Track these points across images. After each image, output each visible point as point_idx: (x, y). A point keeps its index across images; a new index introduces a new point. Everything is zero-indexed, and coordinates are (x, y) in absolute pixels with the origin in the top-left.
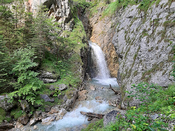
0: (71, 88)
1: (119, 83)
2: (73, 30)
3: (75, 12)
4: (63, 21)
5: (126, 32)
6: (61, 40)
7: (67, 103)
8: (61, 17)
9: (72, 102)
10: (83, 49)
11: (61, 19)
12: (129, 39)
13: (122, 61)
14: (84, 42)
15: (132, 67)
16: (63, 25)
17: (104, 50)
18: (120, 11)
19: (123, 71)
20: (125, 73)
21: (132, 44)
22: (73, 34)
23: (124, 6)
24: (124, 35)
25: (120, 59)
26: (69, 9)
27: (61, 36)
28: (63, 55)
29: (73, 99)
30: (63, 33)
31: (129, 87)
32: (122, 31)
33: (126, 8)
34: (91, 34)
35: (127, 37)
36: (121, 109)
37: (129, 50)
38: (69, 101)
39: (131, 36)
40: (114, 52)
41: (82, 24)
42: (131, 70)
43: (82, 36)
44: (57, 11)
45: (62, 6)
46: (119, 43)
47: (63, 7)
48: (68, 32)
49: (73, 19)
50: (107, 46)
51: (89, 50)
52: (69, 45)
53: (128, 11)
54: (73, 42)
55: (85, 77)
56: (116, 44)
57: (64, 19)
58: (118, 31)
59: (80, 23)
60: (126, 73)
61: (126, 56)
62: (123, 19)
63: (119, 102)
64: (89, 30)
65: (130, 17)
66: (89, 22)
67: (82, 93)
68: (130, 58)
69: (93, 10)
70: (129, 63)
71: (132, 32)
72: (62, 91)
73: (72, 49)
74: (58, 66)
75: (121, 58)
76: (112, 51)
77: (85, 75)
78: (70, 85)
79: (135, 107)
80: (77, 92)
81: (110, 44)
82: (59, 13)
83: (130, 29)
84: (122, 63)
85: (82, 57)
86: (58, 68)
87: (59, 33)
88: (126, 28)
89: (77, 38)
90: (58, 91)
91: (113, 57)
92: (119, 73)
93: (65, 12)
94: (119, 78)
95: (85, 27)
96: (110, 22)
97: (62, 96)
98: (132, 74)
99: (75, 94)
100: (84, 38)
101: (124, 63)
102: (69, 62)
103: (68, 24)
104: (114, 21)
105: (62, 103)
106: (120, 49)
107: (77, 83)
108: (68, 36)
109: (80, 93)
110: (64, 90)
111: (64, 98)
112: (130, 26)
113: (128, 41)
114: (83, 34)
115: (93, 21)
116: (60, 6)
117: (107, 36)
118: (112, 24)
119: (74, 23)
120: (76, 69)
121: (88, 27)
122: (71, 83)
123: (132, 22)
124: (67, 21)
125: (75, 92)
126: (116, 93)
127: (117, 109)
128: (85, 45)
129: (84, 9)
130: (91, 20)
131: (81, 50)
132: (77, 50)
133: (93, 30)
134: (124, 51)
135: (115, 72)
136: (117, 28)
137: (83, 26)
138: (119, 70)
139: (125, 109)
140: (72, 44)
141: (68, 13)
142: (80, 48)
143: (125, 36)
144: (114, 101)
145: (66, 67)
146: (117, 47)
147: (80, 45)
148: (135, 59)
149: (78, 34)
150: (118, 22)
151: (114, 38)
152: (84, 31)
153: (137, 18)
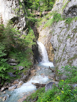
0: (26, 69)
1: (54, 65)
2: (28, 35)
3: (29, 24)
4: (22, 29)
5: (58, 36)
6: (21, 40)
7: (24, 78)
8: (20, 27)
9: (27, 77)
11: (21, 28)
12: (60, 40)
13: (56, 53)
14: (34, 41)
15: (62, 56)
16: (22, 32)
17: (46, 46)
18: (55, 24)
19: (56, 59)
20: (58, 59)
21: (62, 43)
22: (27, 37)
23: (57, 21)
24: (57, 38)
25: (55, 51)
26: (25, 23)
27: (21, 38)
28: (21, 49)
29: (27, 75)
30: (22, 36)
31: (60, 67)
32: (56, 35)
33: (58, 22)
34: (38, 37)
35: (59, 39)
36: (56, 81)
37: (60, 46)
38: (25, 76)
39: (61, 38)
40: (51, 47)
41: (33, 31)
42: (61, 58)
43: (33, 38)
44: (19, 24)
46: (54, 42)
47: (22, 22)
48: (25, 36)
49: (28, 28)
50: (47, 44)
51: (37, 46)
52: (25, 43)
53: (59, 24)
54: (28, 41)
55: (35, 62)
56: (52, 43)
57: (23, 28)
58: (54, 35)
59: (32, 31)
60: (59, 60)
61: (58, 50)
62: (57, 29)
63: (55, 77)
64: (37, 34)
65: (60, 28)
66: (37, 30)
67: (33, 72)
68: (61, 51)
69: (40, 24)
70: (60, 54)
71: (62, 36)
72: (20, 70)
73: (27, 45)
74: (19, 55)
75: (56, 50)
76: (50, 47)
78: (26, 67)
79: (63, 80)
80: (30, 71)
81: (49, 43)
82: (19, 25)
83: (60, 34)
84: (56, 54)
85: (33, 50)
86: (19, 56)
87: (19, 36)
88: (58, 34)
89: (30, 39)
90: (18, 71)
91: (51, 50)
92: (54, 59)
93: (23, 24)
94: (55, 62)
95: (34, 33)
96: (49, 30)
97: (21, 73)
98: (62, 60)
99: (29, 72)
100: (34, 39)
101: (57, 54)
102: (25, 53)
103: (25, 31)
104: (51, 30)
105: (20, 78)
106: (55, 45)
107: (30, 65)
108: (25, 38)
109: (31, 71)
110: (22, 70)
111: (22, 75)
112: (61, 32)
113: (60, 41)
114: (33, 37)
115: (39, 29)
116: (20, 21)
117: (47, 38)
119: (28, 31)
120: (29, 57)
122: (26, 65)
123: (61, 30)
126: (53, 71)
127: (53, 81)
128: (35, 43)
129: (34, 23)
130: (38, 29)
131: (33, 46)
132: (30, 46)
133: (39, 35)
134: (57, 47)
135: (52, 59)
136: (53, 33)
137: (33, 32)
138: (54, 58)
139: (58, 81)
140: (27, 43)
141: (25, 25)
142: (32, 45)
143: (58, 38)
144: (52, 76)
145: (24, 56)
146: (53, 45)
147: (32, 43)
148: (63, 51)
149: (31, 37)
150: (53, 30)
151: (51, 39)
152: (34, 35)
153: (64, 28)
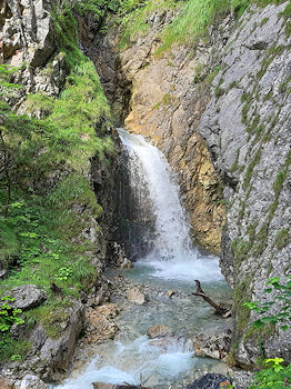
0: (59, 299)
1: (226, 273)
2: (64, 94)
3: (67, 28)
4: (28, 61)
5: (246, 97)
6: (22, 126)
7: (45, 354)
8: (19, 47)
9: (63, 350)
10: (102, 157)
11: (20, 55)
12: (257, 121)
13: (235, 198)
14: (101, 131)
15: (270, 218)
16: (27, 74)
17: (174, 159)
18: (224, 25)
19: (239, 234)
20: (247, 238)
21: (267, 139)
22: (62, 105)
23: (237, 10)
24: (238, 107)
25: (228, 190)
26: (47, 21)
27: (21, 111)
28: (28, 182)
29: (66, 337)
30: (27, 104)
31: (259, 286)
32: (233, 94)
33: (245, 15)
34: (126, 106)
35: (249, 114)
36: (239, 366)
37: (258, 158)
38: (50, 346)
39: (265, 110)
40: (207, 167)
41: (93, 71)
42: (266, 229)
43: (95, 114)
44: (6, 27)
45: (22, 7)
46: (225, 134)
47: (27, 13)
48: (45, 98)
49: (61, 55)
50: (184, 147)
51: (119, 161)
52: (51, 144)
53: (249, 26)
54: (64, 133)
55: (111, 259)
56: (212, 139)
57: (32, 55)
58: (220, 94)
59: (87, 68)
60: (252, 239)
61: (247, 180)
62: (236, 53)
63: (231, 341)
64: (119, 90)
65: (259, 46)
66: (118, 63)
67: (100, 317)
68: (264, 187)
69: (133, 23)
70: (258, 205)
71: (268, 97)
72: (25, 309)
73: (59, 157)
74: (11, 220)
75: (234, 185)
76: (199, 164)
77: (111, 251)
78: (55, 289)
80: (81, 314)
81: (194, 138)
82: (12, 32)
83: (258, 88)
84: (236, 206)
85: (97, 187)
86: (11, 226)
87: (13, 101)
88: (244, 83)
89: (77, 121)
90: (10, 312)
91: (206, 183)
92: (225, 239)
93: (35, 29)
94: (229, 256)
95: (104, 81)
96: (192, 64)
98: (270, 240)
99: (75, 318)
100: (103, 119)
101: (244, 205)
102: (52, 206)
103: (47, 70)
104: (203, 60)
105: (25, 355)
106: (229, 154)
107: (81, 279)
108: (46, 113)
109: (90, 314)
110: (35, 305)
111: (34, 336)
112: (260, 74)
113: (255, 128)
114: (99, 106)
115: (131, 59)
116: (14, 10)
117: (181, 111)
118: (198, 70)
119: (65, 68)
120: (76, 228)
121: (117, 81)
122: (59, 280)
123: (265, 64)
124: (41, 59)
125: (72, 313)
126: (220, 312)
127: (223, 369)
128: (108, 143)
129: (102, 19)
130: (124, 55)
131: (95, 159)
132: (80, 161)
133: (135, 92)
134: (241, 162)
135: (214, 237)
136: (215, 82)
137: (97, 78)
138: (225, 229)
139: (251, 367)
140: (62, 142)
141: (43, 32)
142: (90, 154)
143: (245, 112)
144: (214, 338)
145: (42, 223)
146: (217, 150)
147: (90, 144)
148: (278, 189)
149: (82, 106)
150: (218, 64)
151: (205, 117)
152: (101, 96)
153: (281, 49)
